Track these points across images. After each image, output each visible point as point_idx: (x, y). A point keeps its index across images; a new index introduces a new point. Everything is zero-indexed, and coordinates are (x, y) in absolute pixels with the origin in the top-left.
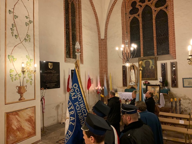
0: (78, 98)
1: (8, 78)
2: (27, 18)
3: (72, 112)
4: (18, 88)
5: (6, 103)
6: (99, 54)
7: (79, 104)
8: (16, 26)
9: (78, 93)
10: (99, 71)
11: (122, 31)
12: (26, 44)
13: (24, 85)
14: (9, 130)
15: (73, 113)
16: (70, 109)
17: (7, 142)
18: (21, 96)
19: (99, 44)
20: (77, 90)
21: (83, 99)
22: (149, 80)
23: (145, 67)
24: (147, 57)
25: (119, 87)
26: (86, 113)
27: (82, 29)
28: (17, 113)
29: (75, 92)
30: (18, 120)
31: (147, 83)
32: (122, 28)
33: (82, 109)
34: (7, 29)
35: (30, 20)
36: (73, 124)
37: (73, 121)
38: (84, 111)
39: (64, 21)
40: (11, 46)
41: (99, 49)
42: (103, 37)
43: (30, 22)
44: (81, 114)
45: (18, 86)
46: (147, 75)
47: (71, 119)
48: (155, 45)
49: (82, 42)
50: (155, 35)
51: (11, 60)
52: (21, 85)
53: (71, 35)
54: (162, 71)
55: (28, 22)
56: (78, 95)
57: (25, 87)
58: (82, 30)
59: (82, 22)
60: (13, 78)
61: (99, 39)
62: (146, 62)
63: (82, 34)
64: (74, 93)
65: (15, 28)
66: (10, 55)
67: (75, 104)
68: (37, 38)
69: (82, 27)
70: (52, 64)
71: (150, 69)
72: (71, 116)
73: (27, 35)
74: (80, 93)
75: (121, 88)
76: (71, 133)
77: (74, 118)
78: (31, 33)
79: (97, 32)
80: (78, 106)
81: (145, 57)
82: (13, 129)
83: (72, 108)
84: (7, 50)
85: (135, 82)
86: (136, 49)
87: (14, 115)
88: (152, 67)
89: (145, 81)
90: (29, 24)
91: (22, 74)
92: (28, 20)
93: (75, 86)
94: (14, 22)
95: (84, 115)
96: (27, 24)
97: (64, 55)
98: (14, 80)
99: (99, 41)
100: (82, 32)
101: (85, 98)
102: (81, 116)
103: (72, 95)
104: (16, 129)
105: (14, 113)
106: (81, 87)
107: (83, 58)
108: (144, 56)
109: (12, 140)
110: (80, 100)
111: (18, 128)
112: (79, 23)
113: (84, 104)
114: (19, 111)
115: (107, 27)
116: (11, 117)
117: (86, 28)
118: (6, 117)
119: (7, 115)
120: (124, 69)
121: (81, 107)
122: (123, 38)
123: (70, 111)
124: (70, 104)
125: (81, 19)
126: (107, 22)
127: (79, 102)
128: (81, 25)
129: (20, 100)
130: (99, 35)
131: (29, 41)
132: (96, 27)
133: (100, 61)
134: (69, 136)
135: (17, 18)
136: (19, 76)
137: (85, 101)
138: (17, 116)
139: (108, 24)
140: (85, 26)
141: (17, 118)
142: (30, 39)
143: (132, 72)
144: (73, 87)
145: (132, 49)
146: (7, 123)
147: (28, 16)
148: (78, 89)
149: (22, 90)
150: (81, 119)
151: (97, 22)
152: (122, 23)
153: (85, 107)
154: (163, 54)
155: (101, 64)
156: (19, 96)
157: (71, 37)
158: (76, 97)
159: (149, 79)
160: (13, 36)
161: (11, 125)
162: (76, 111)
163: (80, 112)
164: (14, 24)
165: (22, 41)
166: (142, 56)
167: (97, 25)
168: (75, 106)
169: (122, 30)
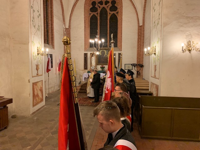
5: (32, 77)
8: (34, 19)
22: (104, 65)
23: (101, 55)
30: (36, 89)
34: (31, 21)
35: (39, 14)
40: (33, 34)
42: (67, 26)
45: (36, 64)
46: (102, 61)
49: (54, 30)
51: (33, 45)
58: (53, 19)
60: (34, 58)
63: (53, 23)
66: (33, 41)
73: (39, 25)
82: (35, 95)
84: (32, 37)
89: (101, 66)
94: (34, 16)
96: (38, 17)
105: (35, 83)
107: (54, 44)
109: (35, 103)
119: (33, 85)
125: (53, 9)
131: (39, 30)
135: (34, 13)
138: (36, 86)
147: (38, 10)
149: (38, 68)
156: (36, 72)
160: (33, 26)
161: (35, 92)
167: (63, 15)
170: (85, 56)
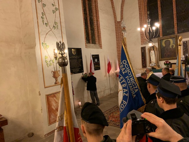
0: (128, 73)
1: (44, 64)
2: (53, 6)
3: (124, 84)
4: (53, 73)
5: (45, 87)
6: (117, 37)
7: (129, 78)
8: (45, 15)
9: (128, 68)
10: (117, 54)
11: (139, 12)
12: (55, 31)
13: (58, 70)
14: (50, 110)
15: (126, 85)
16: (122, 82)
17: (50, 120)
18: (56, 80)
19: (116, 27)
20: (126, 66)
21: (132, 74)
22: (170, 60)
23: (165, 47)
24: (167, 36)
25: (139, 69)
26: (136, 86)
27: (98, 13)
28: (54, 95)
29: (125, 67)
30: (56, 101)
31: (168, 62)
32: (139, 8)
33: (132, 82)
34: (38, 18)
35: (56, 8)
36: (126, 95)
37: (126, 93)
38: (134, 84)
39: (82, 7)
40: (43, 34)
41: (116, 32)
42: (119, 19)
43: (56, 9)
44: (132, 86)
45: (53, 71)
46: (167, 54)
47: (124, 91)
48: (175, 23)
49: (100, 26)
50: (175, 12)
51: (44, 47)
52: (55, 70)
53: (88, 20)
54: (184, 50)
55: (55, 10)
56: (127, 70)
57: (59, 72)
58: (98, 15)
59: (98, 6)
60: (48, 63)
61: (115, 22)
62: (166, 41)
63: (99, 18)
64: (124, 69)
65: (44, 16)
66: (44, 43)
67: (126, 78)
68: (63, 25)
69: (98, 11)
70: (75, 50)
71: (170, 49)
72: (123, 88)
73: (55, 22)
74: (129, 68)
75: (140, 69)
76: (126, 102)
77: (127, 90)
78: (58, 20)
79: (113, 15)
80: (129, 79)
81: (165, 37)
82: (53, 109)
83: (123, 81)
84: (41, 38)
85: (155, 62)
86: (159, 28)
87: (53, 97)
88: (173, 46)
89: (165, 61)
90: (55, 12)
91: (55, 60)
92: (54, 7)
93: (125, 62)
94: (44, 11)
95: (134, 87)
96: (54, 12)
97: (85, 41)
98: (49, 66)
99: (115, 24)
100: (99, 16)
101: (134, 72)
102: (132, 88)
103: (123, 70)
104: (55, 109)
105: (52, 95)
106: (129, 62)
107: (101, 43)
108: (163, 36)
109: (54, 119)
110: (130, 75)
111: (56, 108)
112: (96, 7)
113: (133, 78)
114: (56, 93)
115: (123, 9)
116: (51, 98)
117: (102, 12)
118: (46, 99)
119: (47, 97)
120: (143, 51)
121: (131, 81)
122: (140, 19)
123: (122, 84)
124: (122, 78)
125: (97, 3)
126: (122, 3)
127: (129, 76)
128: (98, 9)
129: (56, 83)
130: (115, 17)
131: (57, 28)
132: (111, 10)
133: (117, 44)
134: (124, 105)
135: (45, 7)
136: (53, 62)
137: (134, 75)
138: (55, 98)
139: (123, 5)
140: (101, 10)
141: (55, 100)
142: (58, 26)
143: (152, 53)
144: (122, 63)
145: (154, 28)
146: (48, 104)
147: (54, 4)
148: (127, 64)
149: (56, 75)
150: (132, 91)
151: (112, 4)
152: (139, 3)
153: (134, 81)
154: (184, 32)
155: (119, 47)
156: (54, 80)
157: (89, 22)
158: (126, 72)
159: (170, 58)
160: (44, 24)
161: (51, 106)
162: (128, 84)
163: (131, 84)
164: (44, 12)
165: (51, 28)
166: (161, 36)
167: (113, 8)
168: (126, 79)
169: (139, 10)
170: (142, 51)
